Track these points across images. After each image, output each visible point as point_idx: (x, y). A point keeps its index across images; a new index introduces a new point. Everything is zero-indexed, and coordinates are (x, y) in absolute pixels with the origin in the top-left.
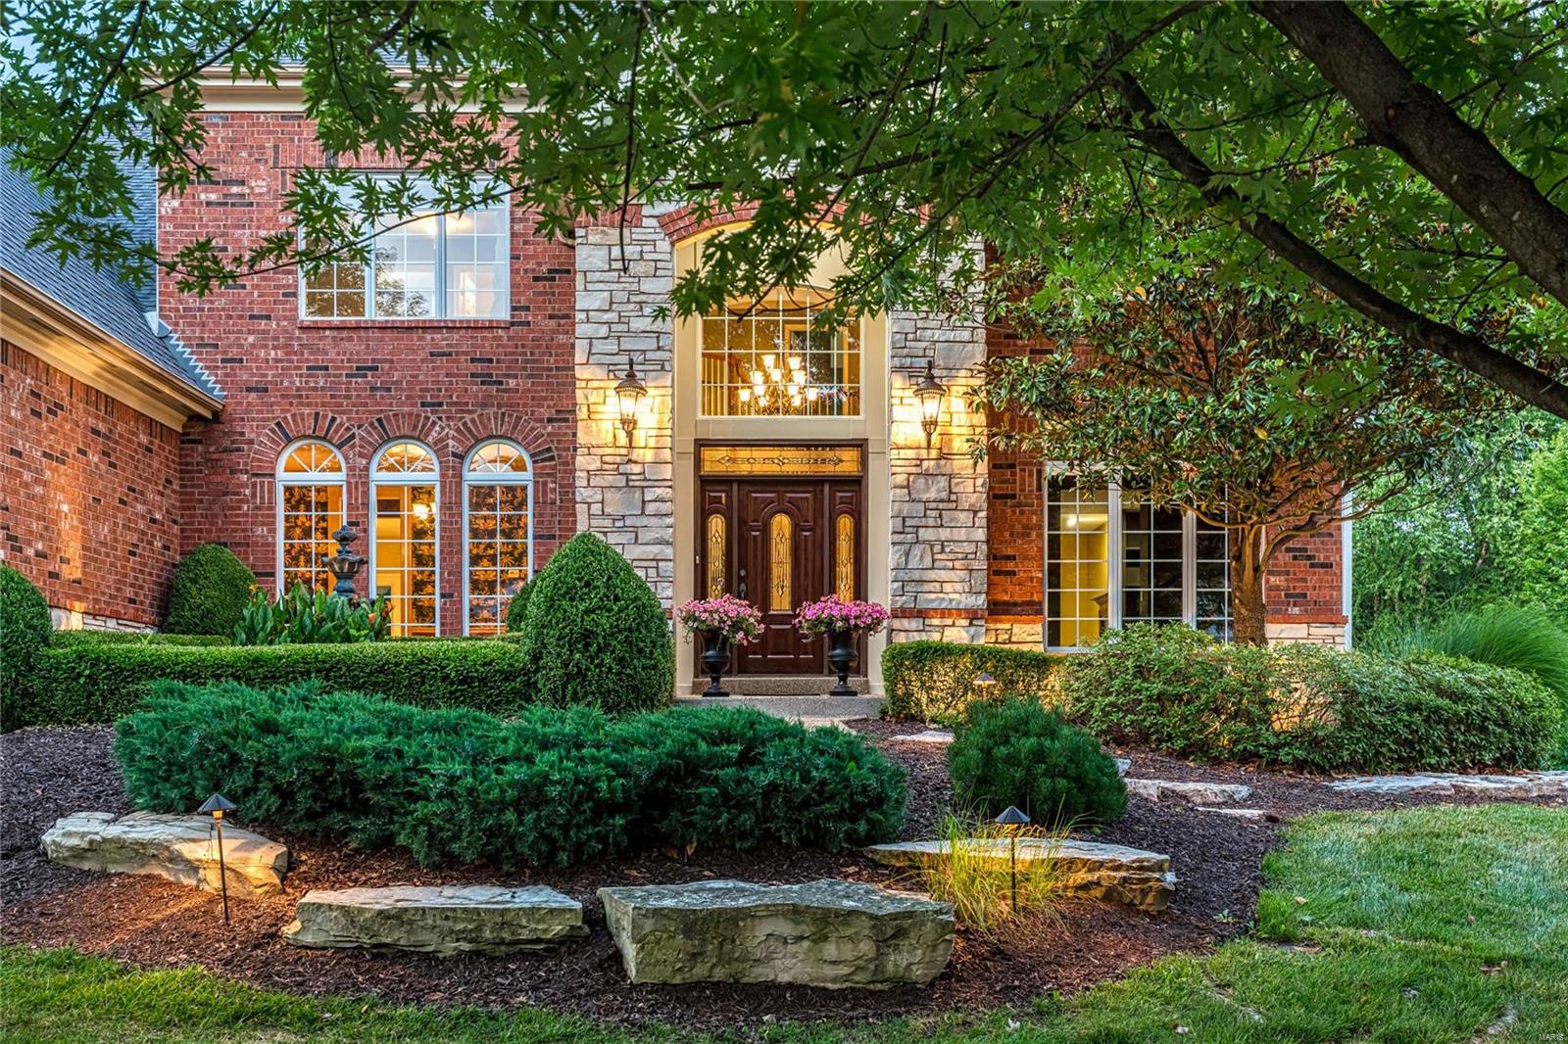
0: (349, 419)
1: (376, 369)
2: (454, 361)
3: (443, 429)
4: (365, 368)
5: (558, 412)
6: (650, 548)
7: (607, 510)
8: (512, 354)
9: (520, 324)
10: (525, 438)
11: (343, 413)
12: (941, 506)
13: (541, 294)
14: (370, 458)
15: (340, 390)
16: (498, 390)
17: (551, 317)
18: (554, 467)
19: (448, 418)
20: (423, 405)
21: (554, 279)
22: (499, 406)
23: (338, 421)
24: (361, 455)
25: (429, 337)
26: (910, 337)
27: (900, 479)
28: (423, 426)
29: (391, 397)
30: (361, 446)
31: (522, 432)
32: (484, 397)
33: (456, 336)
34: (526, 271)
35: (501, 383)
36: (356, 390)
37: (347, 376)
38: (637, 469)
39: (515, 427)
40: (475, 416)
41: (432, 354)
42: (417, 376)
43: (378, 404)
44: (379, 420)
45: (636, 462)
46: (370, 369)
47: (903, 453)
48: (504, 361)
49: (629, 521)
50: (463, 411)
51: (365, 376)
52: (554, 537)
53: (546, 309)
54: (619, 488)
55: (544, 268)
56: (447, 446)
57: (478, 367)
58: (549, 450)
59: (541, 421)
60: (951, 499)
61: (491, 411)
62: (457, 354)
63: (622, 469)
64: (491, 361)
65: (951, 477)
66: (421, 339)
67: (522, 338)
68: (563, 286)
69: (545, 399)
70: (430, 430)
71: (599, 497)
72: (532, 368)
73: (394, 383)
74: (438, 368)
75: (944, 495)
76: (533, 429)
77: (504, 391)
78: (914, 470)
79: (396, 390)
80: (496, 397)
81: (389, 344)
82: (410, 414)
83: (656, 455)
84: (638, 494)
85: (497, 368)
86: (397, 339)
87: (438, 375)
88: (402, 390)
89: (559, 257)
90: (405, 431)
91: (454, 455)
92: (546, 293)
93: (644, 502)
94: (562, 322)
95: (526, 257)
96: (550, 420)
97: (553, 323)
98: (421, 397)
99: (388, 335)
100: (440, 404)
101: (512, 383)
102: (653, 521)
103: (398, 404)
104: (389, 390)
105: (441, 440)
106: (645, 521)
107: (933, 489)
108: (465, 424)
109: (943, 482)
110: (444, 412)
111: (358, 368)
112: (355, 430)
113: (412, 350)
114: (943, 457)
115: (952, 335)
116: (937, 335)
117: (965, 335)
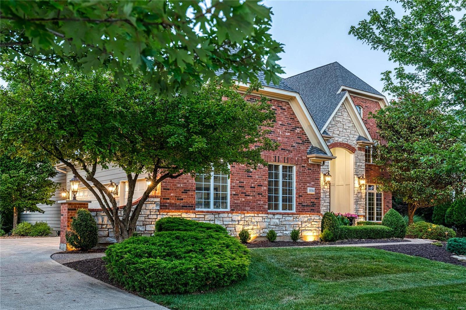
26: (357, 169)
45: (325, 188)
47: (356, 189)
49: (324, 199)
54: (323, 193)
75: (361, 196)
78: (357, 192)
83: (328, 187)
102: (327, 199)
107: (359, 195)
109: (361, 194)
114: (360, 190)
115: (362, 169)
116: (360, 169)
117: (363, 170)
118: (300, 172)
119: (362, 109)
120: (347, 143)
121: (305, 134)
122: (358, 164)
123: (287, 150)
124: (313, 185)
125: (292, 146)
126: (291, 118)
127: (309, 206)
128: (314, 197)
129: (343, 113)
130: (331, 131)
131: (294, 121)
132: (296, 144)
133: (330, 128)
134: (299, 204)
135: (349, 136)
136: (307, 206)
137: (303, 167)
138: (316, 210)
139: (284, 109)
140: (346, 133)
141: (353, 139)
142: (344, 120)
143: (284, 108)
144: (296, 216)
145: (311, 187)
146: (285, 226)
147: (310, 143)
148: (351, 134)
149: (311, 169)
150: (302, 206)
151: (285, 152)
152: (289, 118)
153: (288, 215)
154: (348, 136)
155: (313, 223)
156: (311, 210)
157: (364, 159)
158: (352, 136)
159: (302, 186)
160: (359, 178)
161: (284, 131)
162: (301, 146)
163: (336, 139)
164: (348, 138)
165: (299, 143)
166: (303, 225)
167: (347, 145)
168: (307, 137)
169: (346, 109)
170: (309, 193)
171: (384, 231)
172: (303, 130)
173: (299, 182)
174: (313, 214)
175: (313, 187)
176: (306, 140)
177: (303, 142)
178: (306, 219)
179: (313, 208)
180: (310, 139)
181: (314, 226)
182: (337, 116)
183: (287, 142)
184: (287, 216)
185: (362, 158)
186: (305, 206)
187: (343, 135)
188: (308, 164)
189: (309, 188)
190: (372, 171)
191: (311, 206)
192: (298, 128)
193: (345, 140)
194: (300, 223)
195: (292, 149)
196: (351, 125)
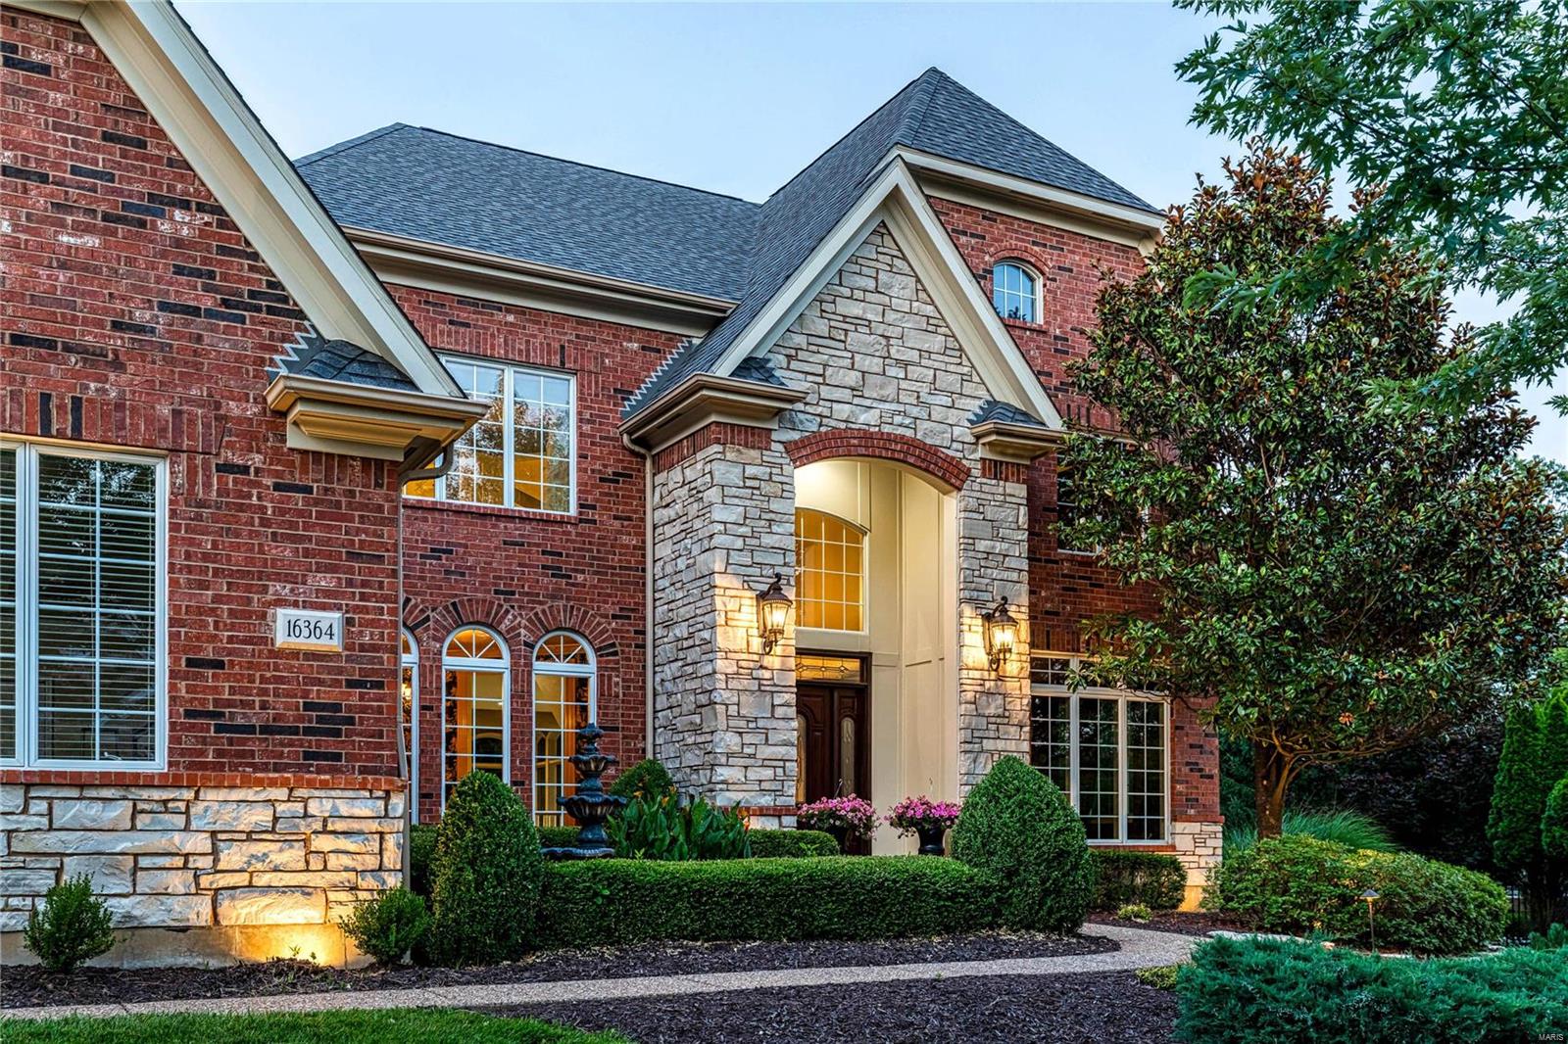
0: (423, 601)
1: (451, 552)
2: (526, 552)
3: (515, 617)
4: (439, 551)
5: (621, 609)
6: (780, 749)
7: (742, 712)
8: (581, 550)
9: (587, 521)
10: (591, 632)
11: (417, 594)
12: (999, 720)
13: (607, 494)
14: (442, 641)
15: (414, 570)
16: (567, 584)
17: (616, 518)
18: (617, 662)
19: (520, 608)
20: (497, 592)
21: (618, 482)
22: (568, 599)
23: (413, 602)
24: (435, 639)
25: (502, 525)
26: (977, 573)
27: (970, 696)
28: (497, 614)
29: (465, 582)
30: (435, 630)
31: (588, 626)
32: (554, 590)
33: (528, 527)
34: (593, 471)
35: (570, 577)
36: (430, 571)
37: (422, 556)
38: (767, 674)
39: (582, 621)
40: (546, 607)
41: (505, 543)
42: (490, 563)
43: (453, 588)
44: (454, 604)
45: (766, 668)
46: (445, 551)
47: (972, 674)
48: (572, 556)
49: (761, 724)
50: (534, 602)
51: (440, 558)
52: (617, 729)
53: (611, 509)
54: (753, 692)
55: (610, 471)
56: (519, 634)
57: (549, 560)
58: (613, 645)
59: (606, 617)
60: (1004, 716)
61: (561, 603)
62: (529, 544)
63: (755, 674)
64: (560, 555)
65: (1005, 696)
66: (494, 526)
67: (589, 536)
68: (626, 489)
69: (610, 595)
70: (503, 617)
71: (735, 699)
72: (598, 566)
73: (469, 568)
74: (512, 557)
75: (1000, 711)
76: (599, 624)
77: (573, 585)
78: (979, 688)
79: (470, 575)
80: (565, 591)
81: (462, 530)
82: (484, 601)
83: (783, 663)
84: (768, 698)
85: (566, 563)
86: (471, 524)
87: (511, 564)
88: (476, 575)
89: (622, 461)
90: (479, 617)
91: (526, 644)
92: (611, 495)
93: (773, 706)
94: (626, 523)
95: (594, 458)
96: (614, 617)
97: (617, 524)
98: (495, 584)
99: (463, 519)
100: (513, 593)
101: (580, 578)
102: (782, 724)
103: (471, 591)
104: (463, 574)
105: (513, 629)
106: (775, 724)
107: (993, 706)
108: (536, 614)
109: (999, 700)
110: (517, 600)
111: (433, 550)
112: (429, 612)
113: (484, 536)
114: (999, 678)
115: (1005, 575)
116: (995, 573)
117: (1014, 576)
118: (202, 504)
119: (1039, 282)
120: (909, 433)
121: (255, 256)
122: (982, 545)
123: (67, 348)
124: (327, 593)
125: (116, 326)
126: (106, 137)
127: (295, 731)
128: (340, 671)
129: (882, 276)
130: (807, 368)
131: (146, 158)
132: (163, 317)
133: (801, 355)
134: (190, 716)
135: (924, 397)
136: (265, 730)
137: (225, 468)
138: (351, 757)
139: (45, 69)
140: (904, 385)
141: (953, 416)
142: (891, 317)
143: (36, 57)
144: (157, 794)
145: (307, 605)
146: (50, 863)
147: (300, 315)
148: (935, 390)
149: (308, 490)
150: (219, 729)
151: (53, 358)
152: (90, 133)
153: (82, 787)
154: (920, 403)
155: (323, 843)
156: (307, 756)
157: (1023, 520)
158: (948, 401)
159: (217, 599)
160: (988, 618)
161: (43, 220)
162: (214, 329)
163: (842, 411)
164: (915, 411)
165: (196, 311)
166: (231, 857)
167: (912, 444)
168: (269, 272)
169: (904, 258)
170: (281, 639)
171: (916, 893)
172: (226, 223)
173: (190, 570)
174: (324, 785)
175: (324, 607)
176: (253, 294)
177: (225, 303)
178: (261, 816)
179: (329, 744)
180: (293, 290)
181: (334, 861)
182: (847, 292)
183: (73, 292)
184: (75, 793)
185: (1006, 514)
186: (251, 729)
187: (890, 391)
188: (278, 455)
189: (283, 615)
190: (1101, 593)
191: (308, 731)
192: (185, 205)
193: (898, 419)
194: (202, 843)
195: (118, 341)
196: (936, 343)
